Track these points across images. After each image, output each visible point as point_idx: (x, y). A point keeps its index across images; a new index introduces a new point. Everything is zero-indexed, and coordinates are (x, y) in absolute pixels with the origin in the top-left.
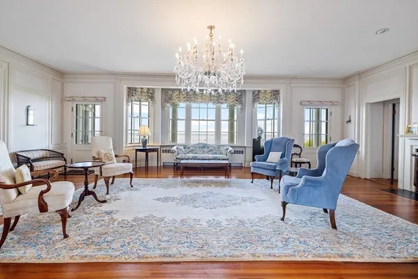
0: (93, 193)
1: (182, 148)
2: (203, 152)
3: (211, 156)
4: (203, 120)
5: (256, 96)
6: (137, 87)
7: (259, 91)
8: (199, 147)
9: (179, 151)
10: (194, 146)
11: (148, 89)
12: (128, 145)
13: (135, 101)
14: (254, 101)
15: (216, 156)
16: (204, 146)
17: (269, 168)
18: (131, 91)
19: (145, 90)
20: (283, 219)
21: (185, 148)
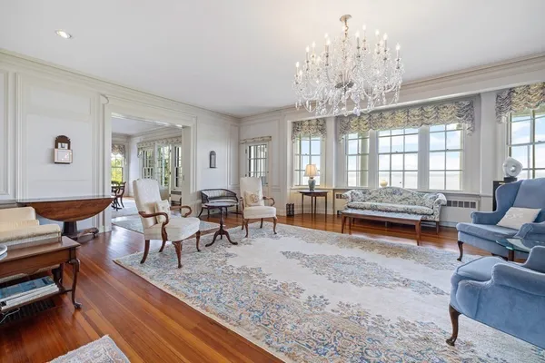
0: (226, 233)
1: (360, 193)
2: (393, 201)
3: (400, 207)
4: (397, 153)
5: (505, 100)
6: (304, 119)
7: (512, 90)
8: (386, 193)
9: (354, 197)
10: (379, 191)
11: (317, 120)
12: (294, 187)
13: (304, 136)
14: (500, 110)
15: (410, 207)
16: (395, 191)
17: (490, 237)
18: (297, 126)
19: (314, 122)
20: (451, 342)
21: (364, 193)
